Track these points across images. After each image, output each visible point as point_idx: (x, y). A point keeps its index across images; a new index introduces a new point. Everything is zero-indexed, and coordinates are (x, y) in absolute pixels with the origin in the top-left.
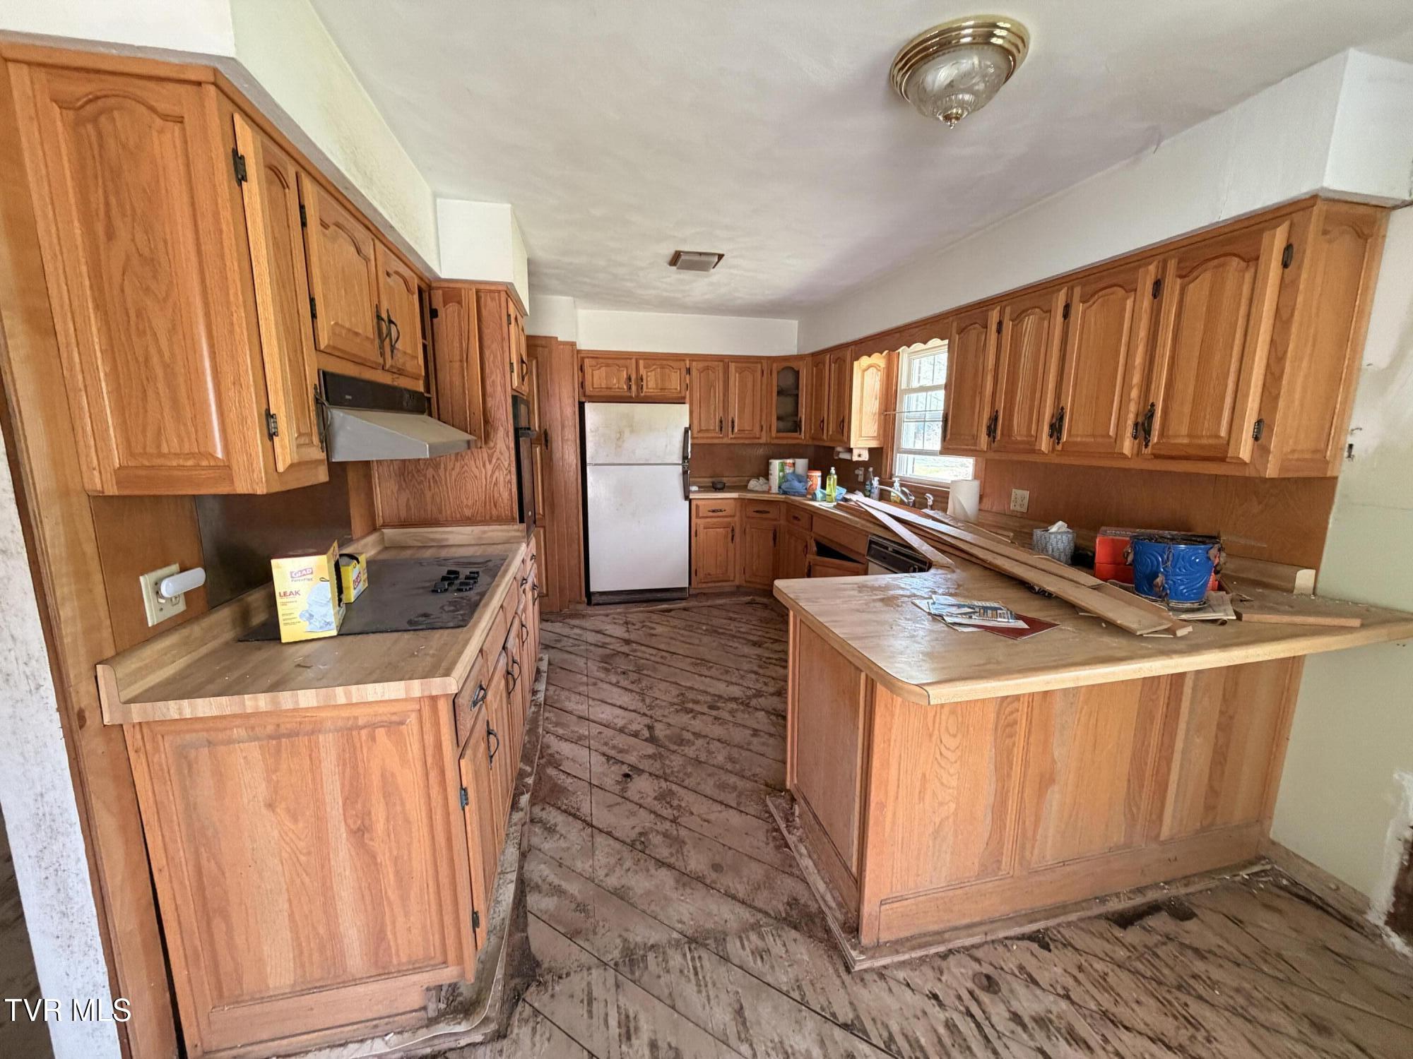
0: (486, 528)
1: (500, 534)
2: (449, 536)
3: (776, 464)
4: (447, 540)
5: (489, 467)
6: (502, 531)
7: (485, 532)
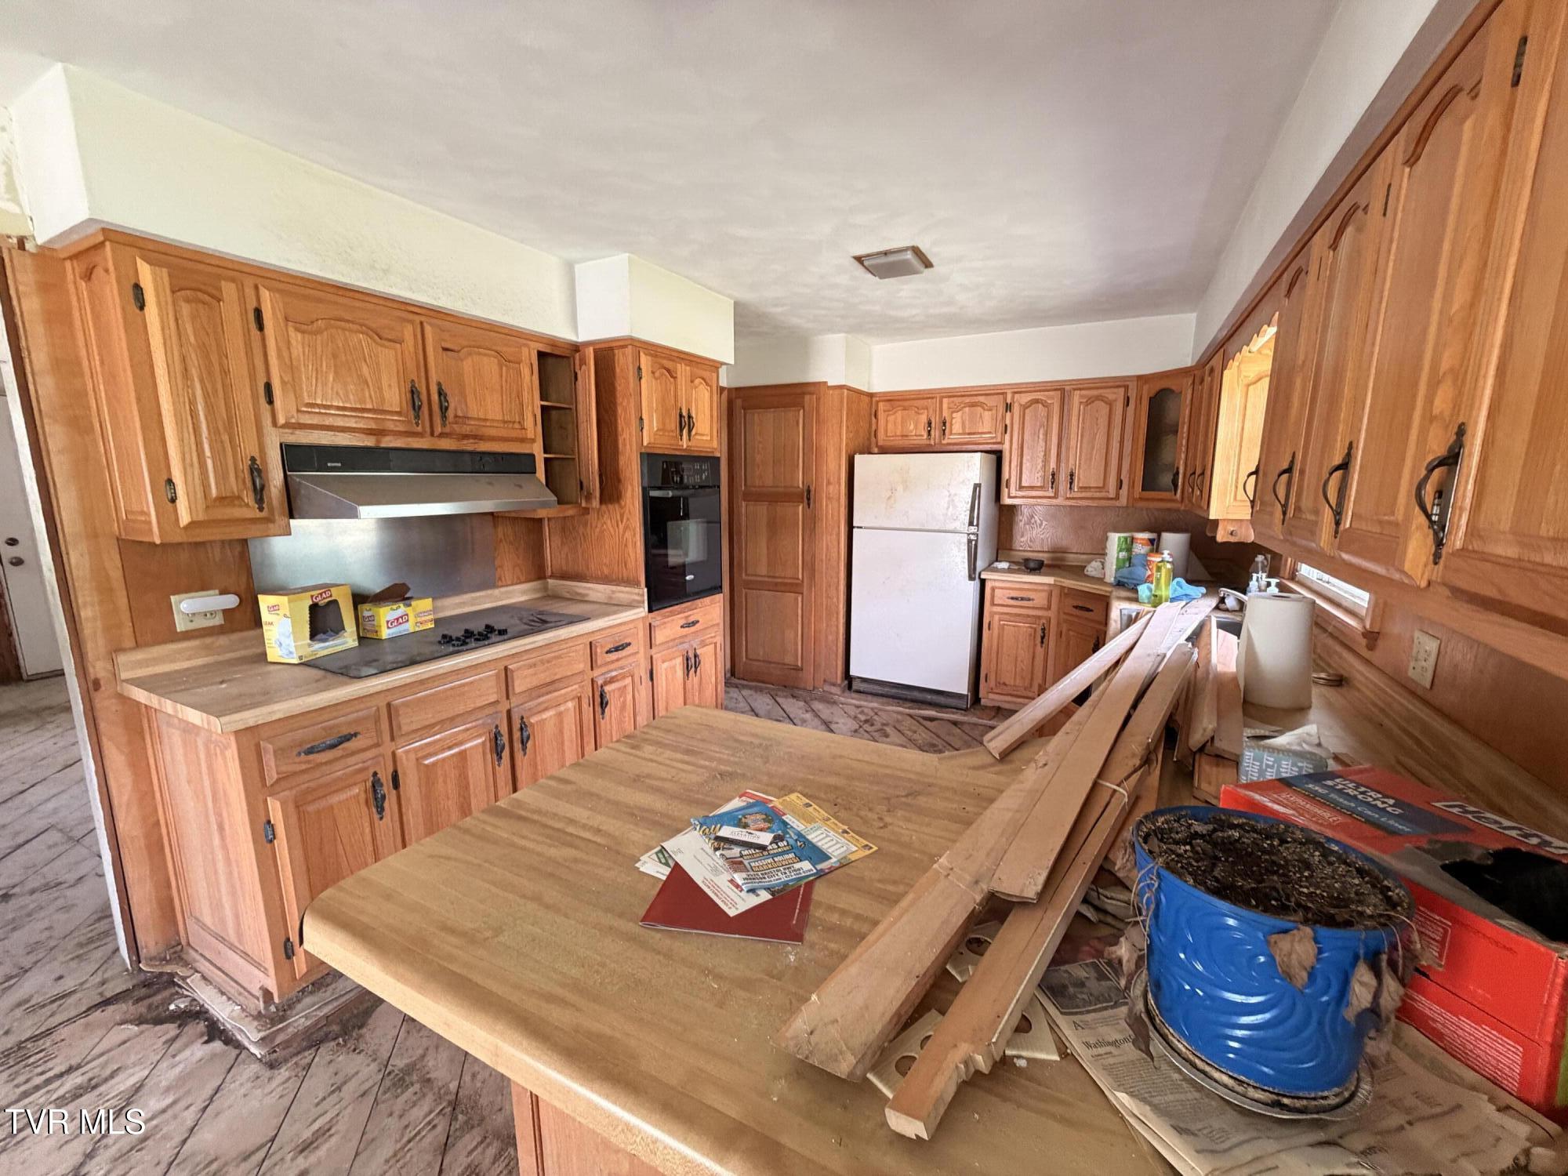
0: (614, 588)
1: (626, 596)
2: (590, 592)
3: (1115, 539)
4: (587, 595)
5: (621, 527)
6: (627, 593)
7: (613, 592)
